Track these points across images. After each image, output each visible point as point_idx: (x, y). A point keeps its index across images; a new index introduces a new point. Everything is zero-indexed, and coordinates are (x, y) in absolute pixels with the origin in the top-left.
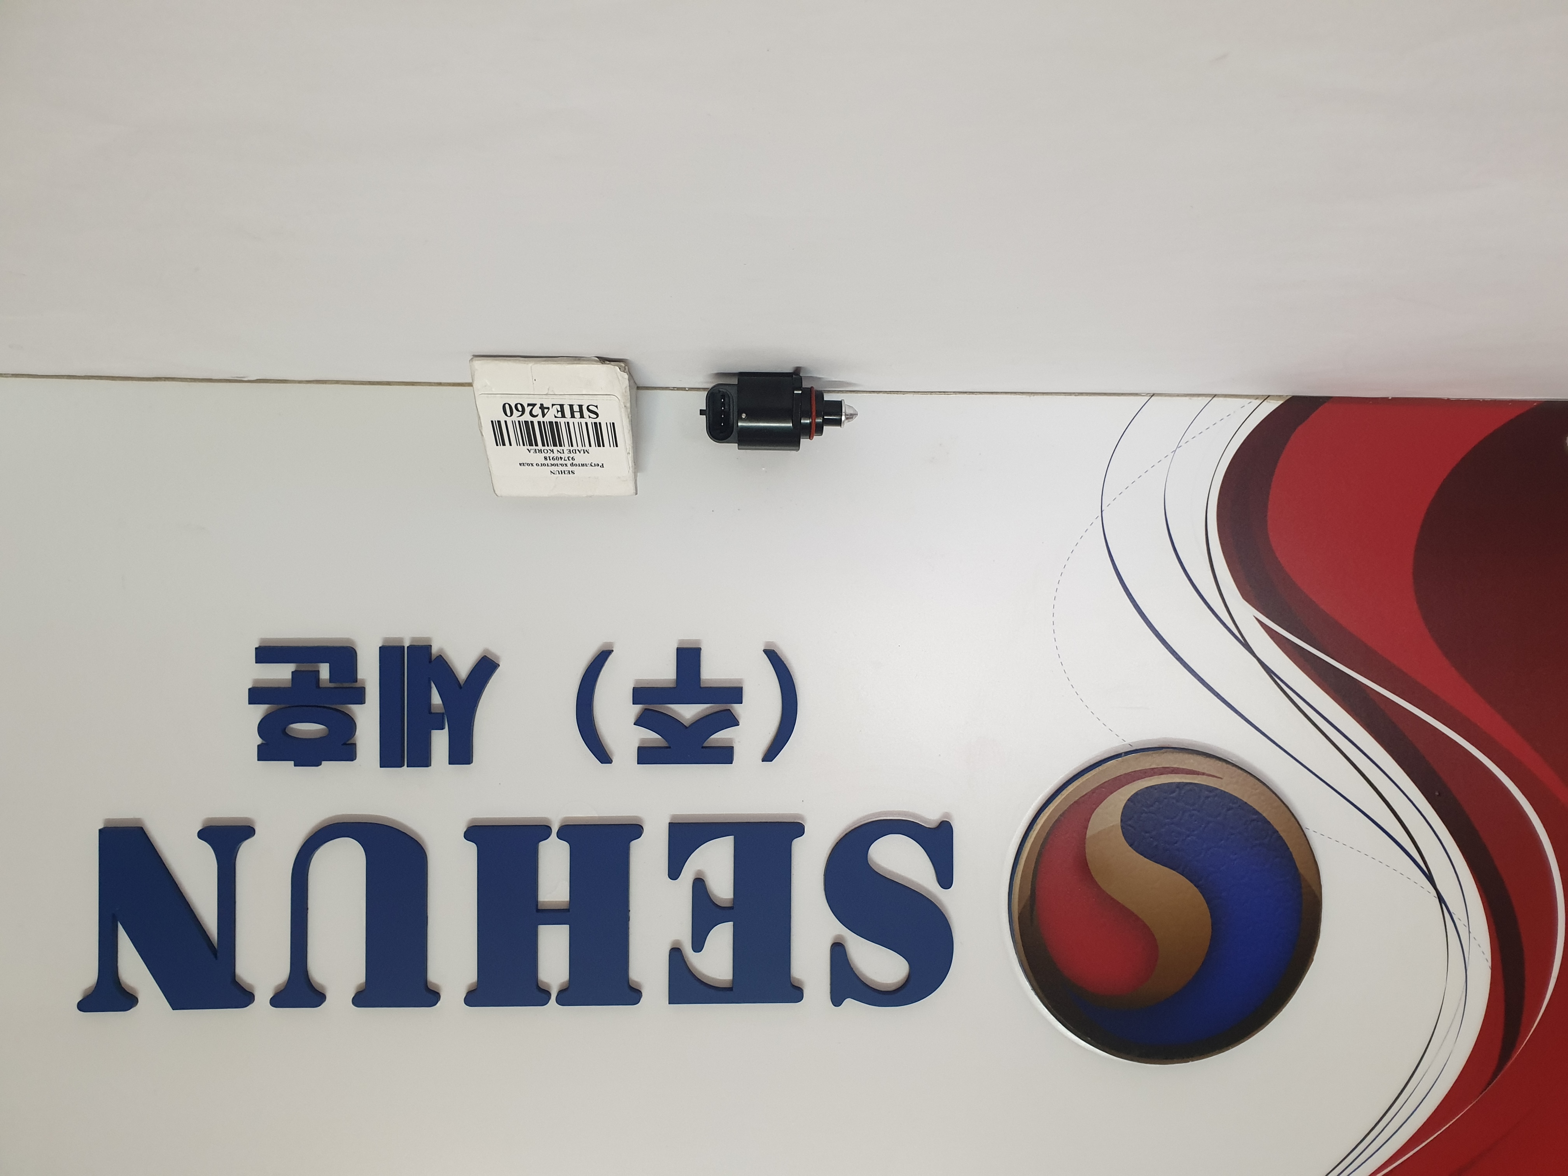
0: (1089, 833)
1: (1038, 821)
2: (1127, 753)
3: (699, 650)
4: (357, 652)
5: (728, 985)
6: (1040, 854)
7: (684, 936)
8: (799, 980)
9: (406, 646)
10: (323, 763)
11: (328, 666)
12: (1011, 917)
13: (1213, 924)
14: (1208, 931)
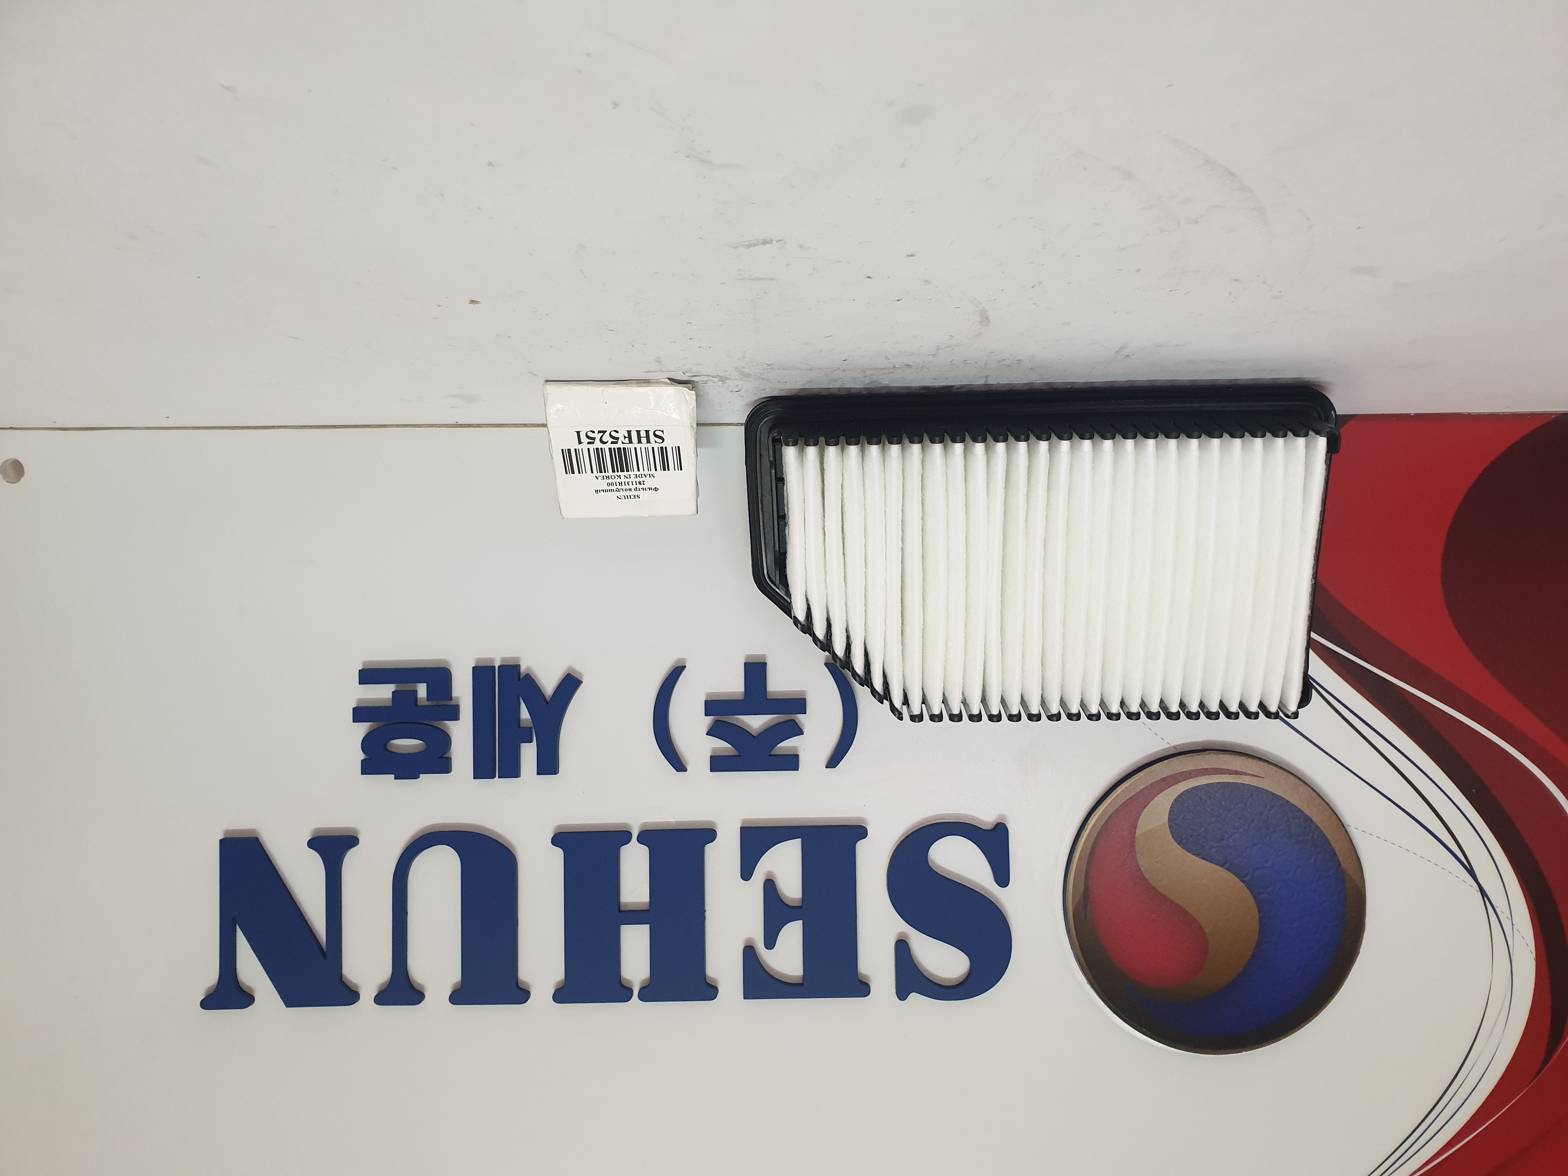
0: (1139, 832)
1: (1089, 821)
2: (1172, 756)
3: (765, 664)
4: (452, 672)
5: (800, 981)
6: (1092, 853)
7: (757, 934)
8: (865, 976)
9: (497, 665)
10: (421, 775)
11: (425, 685)
12: (1067, 914)
13: (1260, 918)
14: (1255, 926)
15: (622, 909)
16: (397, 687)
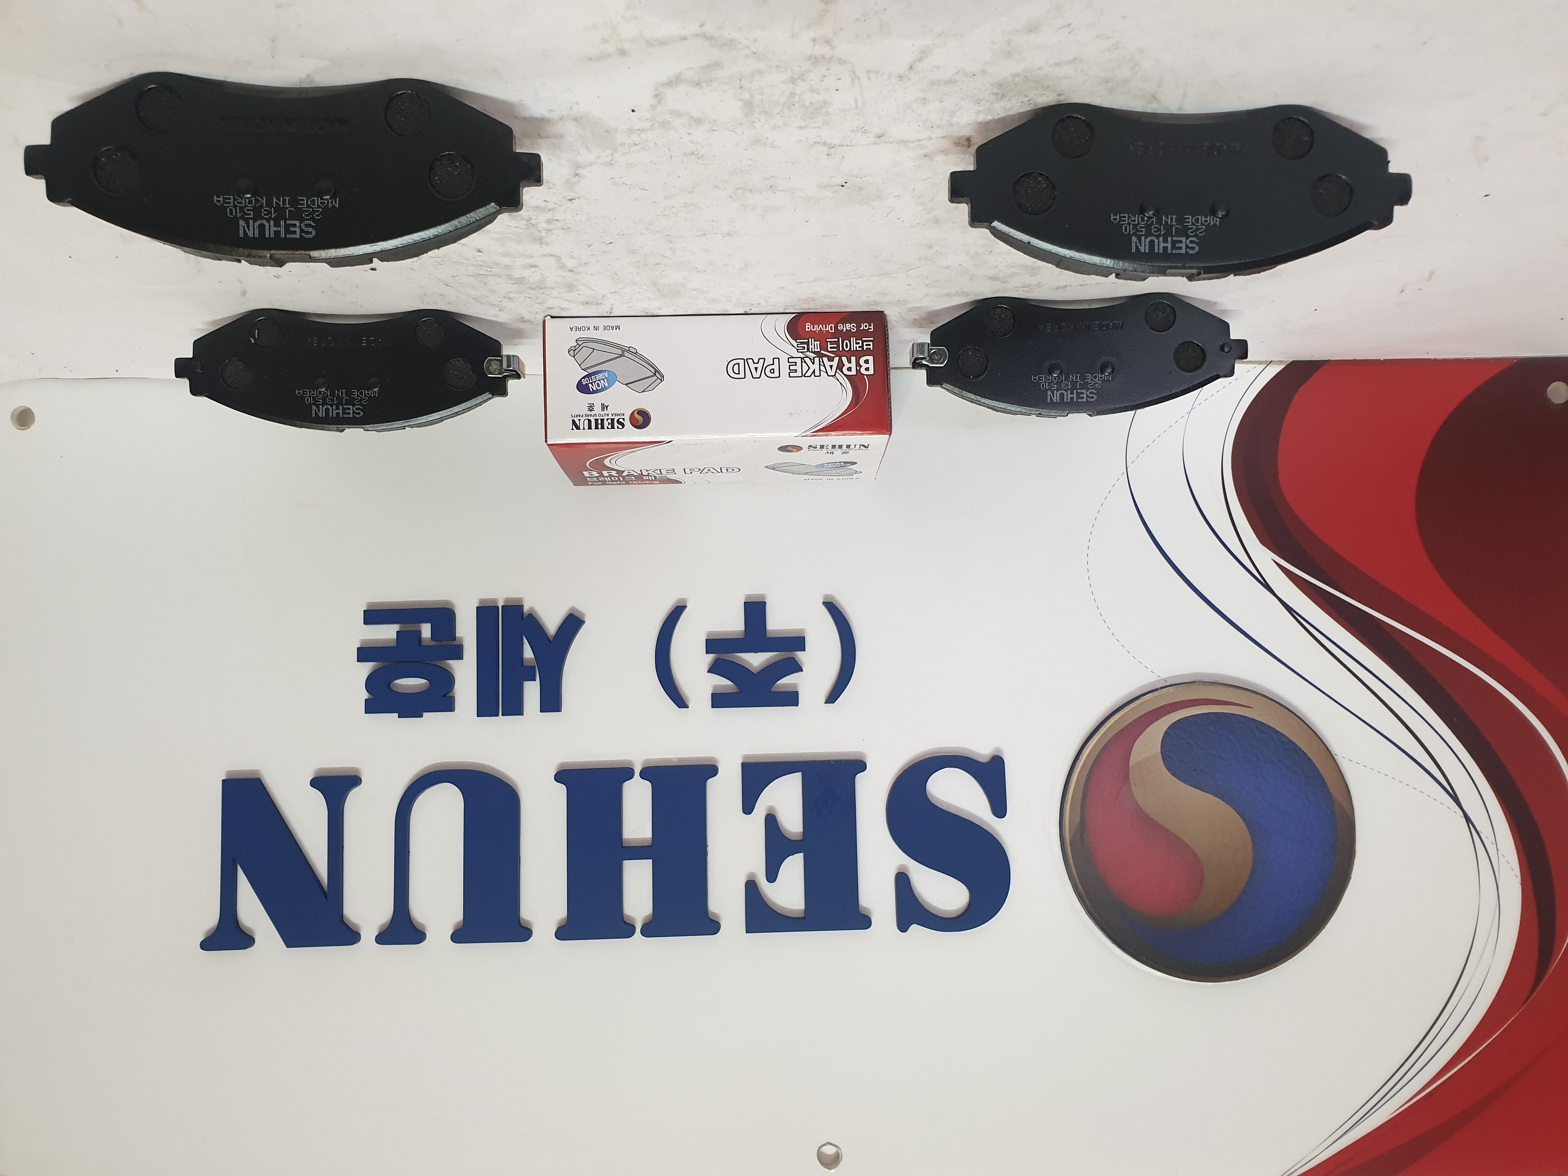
0: (1132, 761)
1: (1082, 754)
2: (1162, 688)
3: (765, 603)
4: (456, 613)
5: (801, 915)
7: (759, 869)
8: (867, 909)
9: (500, 605)
10: (425, 714)
11: (429, 625)
12: (1063, 845)
13: (1254, 847)
14: (1249, 853)
15: (624, 845)
16: (401, 627)
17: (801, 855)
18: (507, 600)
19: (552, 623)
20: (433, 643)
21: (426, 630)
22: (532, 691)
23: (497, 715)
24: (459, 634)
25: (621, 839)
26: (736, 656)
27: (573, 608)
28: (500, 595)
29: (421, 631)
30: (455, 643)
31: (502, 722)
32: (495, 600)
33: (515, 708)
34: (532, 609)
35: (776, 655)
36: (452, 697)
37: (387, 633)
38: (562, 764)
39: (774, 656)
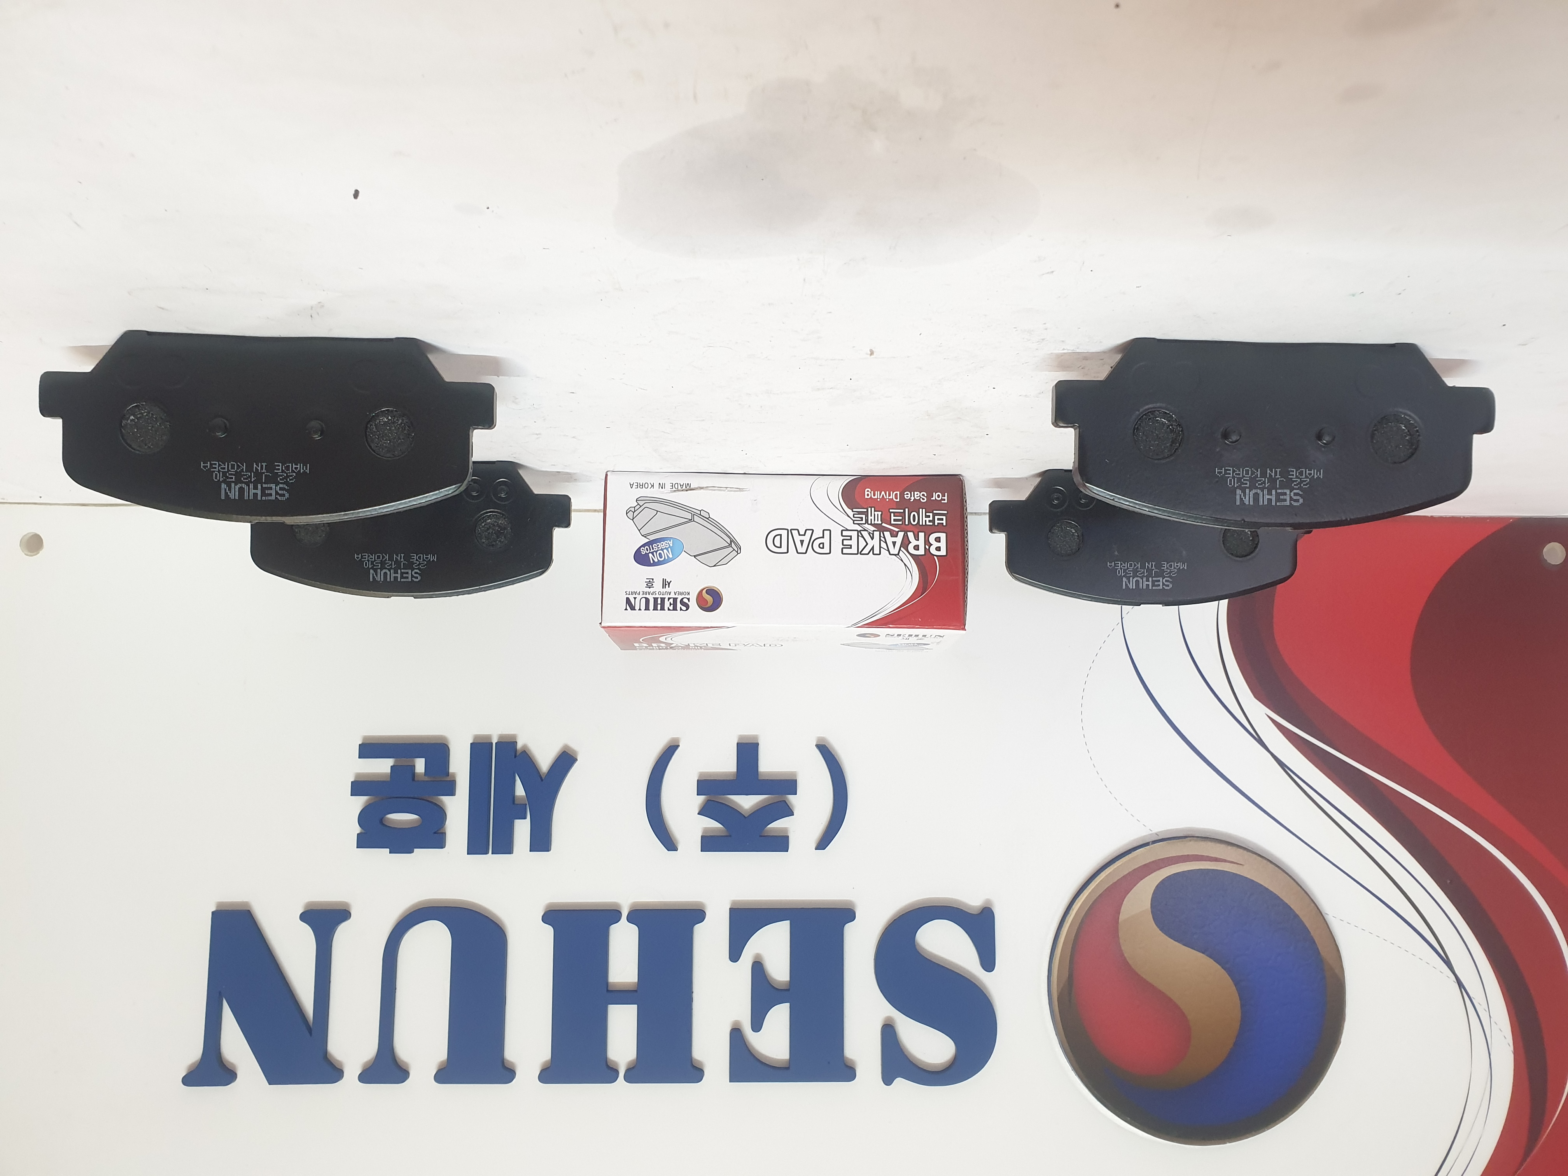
0: (1122, 917)
1: (1073, 906)
2: (1154, 842)
3: (757, 744)
4: (450, 748)
5: (786, 1065)
6: (1076, 938)
7: (744, 1017)
8: (851, 1060)
9: (494, 741)
10: (415, 850)
11: (423, 760)
12: (1051, 999)
13: (1242, 1006)
14: (1237, 1013)
15: (610, 989)
16: (395, 762)
17: (788, 1004)
18: (501, 736)
19: (544, 761)
20: (426, 779)
21: (420, 765)
22: (522, 829)
23: (487, 853)
24: (452, 770)
25: (607, 983)
26: (728, 798)
27: (566, 746)
28: (494, 732)
29: (414, 766)
30: (448, 779)
31: (490, 859)
32: (489, 737)
33: (505, 846)
34: (525, 746)
35: (769, 797)
36: (442, 833)
37: (382, 766)
38: (550, 905)
39: (765, 799)
